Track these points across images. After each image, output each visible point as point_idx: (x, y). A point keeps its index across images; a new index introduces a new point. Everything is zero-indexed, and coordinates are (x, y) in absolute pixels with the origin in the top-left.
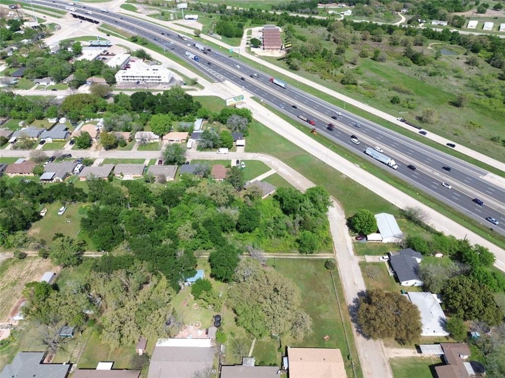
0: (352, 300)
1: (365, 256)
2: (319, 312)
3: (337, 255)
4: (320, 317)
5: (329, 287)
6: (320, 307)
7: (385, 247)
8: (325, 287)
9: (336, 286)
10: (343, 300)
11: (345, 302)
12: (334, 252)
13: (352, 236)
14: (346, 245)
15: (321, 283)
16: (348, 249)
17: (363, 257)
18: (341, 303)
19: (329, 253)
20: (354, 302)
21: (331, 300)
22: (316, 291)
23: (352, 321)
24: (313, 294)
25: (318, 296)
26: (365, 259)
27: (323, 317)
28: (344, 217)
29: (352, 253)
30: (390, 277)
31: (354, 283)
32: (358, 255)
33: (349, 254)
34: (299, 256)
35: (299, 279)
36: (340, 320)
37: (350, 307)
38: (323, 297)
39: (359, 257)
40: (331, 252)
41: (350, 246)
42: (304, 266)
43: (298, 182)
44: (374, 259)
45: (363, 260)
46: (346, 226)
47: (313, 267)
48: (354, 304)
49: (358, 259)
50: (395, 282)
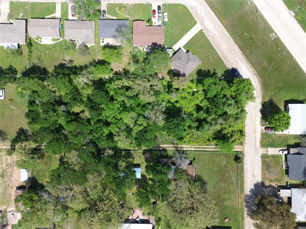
0: (249, 190)
1: (269, 148)
2: (224, 200)
3: (245, 147)
4: (224, 204)
5: (234, 179)
6: (225, 196)
7: (288, 138)
8: (231, 179)
9: (240, 178)
10: (242, 190)
11: (243, 192)
12: (244, 144)
13: (263, 125)
14: (255, 137)
15: (228, 175)
16: (256, 141)
17: (266, 150)
18: (241, 192)
19: (239, 145)
20: (250, 192)
21: (234, 190)
22: (224, 183)
23: (246, 206)
24: (222, 185)
25: (225, 186)
26: (267, 151)
27: (226, 203)
28: (261, 100)
29: (258, 144)
30: (282, 170)
31: (254, 175)
32: (262, 147)
33: (256, 146)
34: (215, 148)
35: (213, 172)
36: (238, 206)
37: (247, 195)
38: (228, 187)
39: (263, 149)
40: (242, 144)
41: (258, 137)
42: (217, 159)
43: (224, 47)
44: (274, 151)
45: (265, 152)
46: (260, 113)
47: (225, 160)
48: (250, 193)
49: (262, 151)
50: (285, 174)
